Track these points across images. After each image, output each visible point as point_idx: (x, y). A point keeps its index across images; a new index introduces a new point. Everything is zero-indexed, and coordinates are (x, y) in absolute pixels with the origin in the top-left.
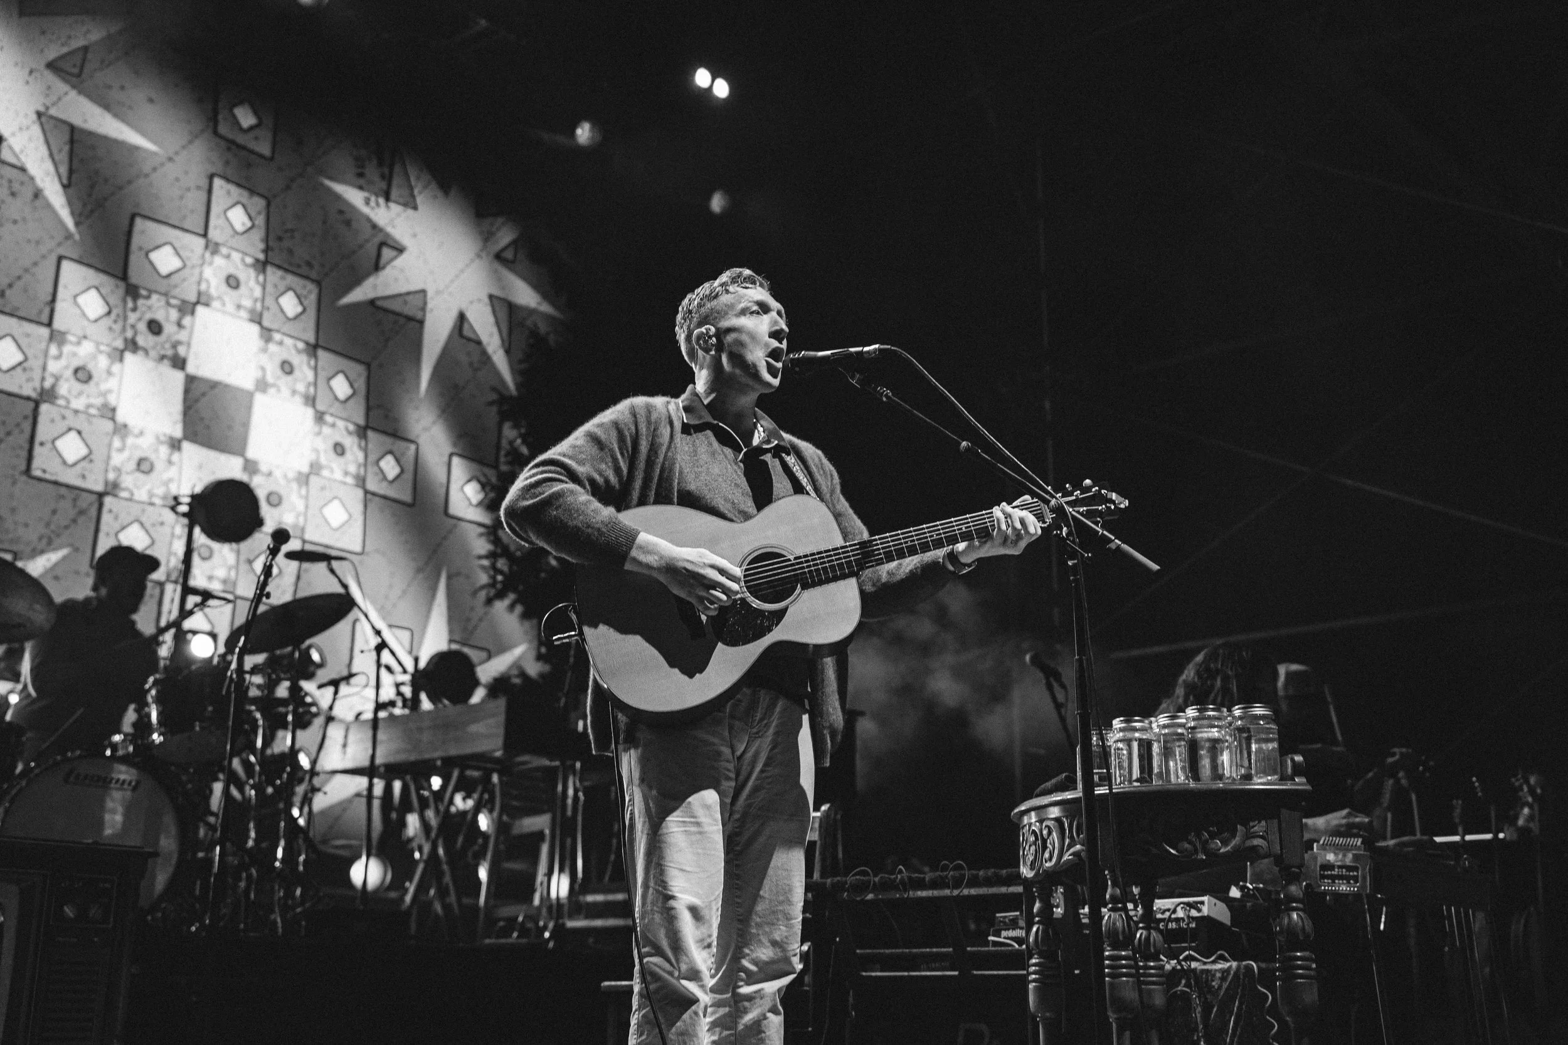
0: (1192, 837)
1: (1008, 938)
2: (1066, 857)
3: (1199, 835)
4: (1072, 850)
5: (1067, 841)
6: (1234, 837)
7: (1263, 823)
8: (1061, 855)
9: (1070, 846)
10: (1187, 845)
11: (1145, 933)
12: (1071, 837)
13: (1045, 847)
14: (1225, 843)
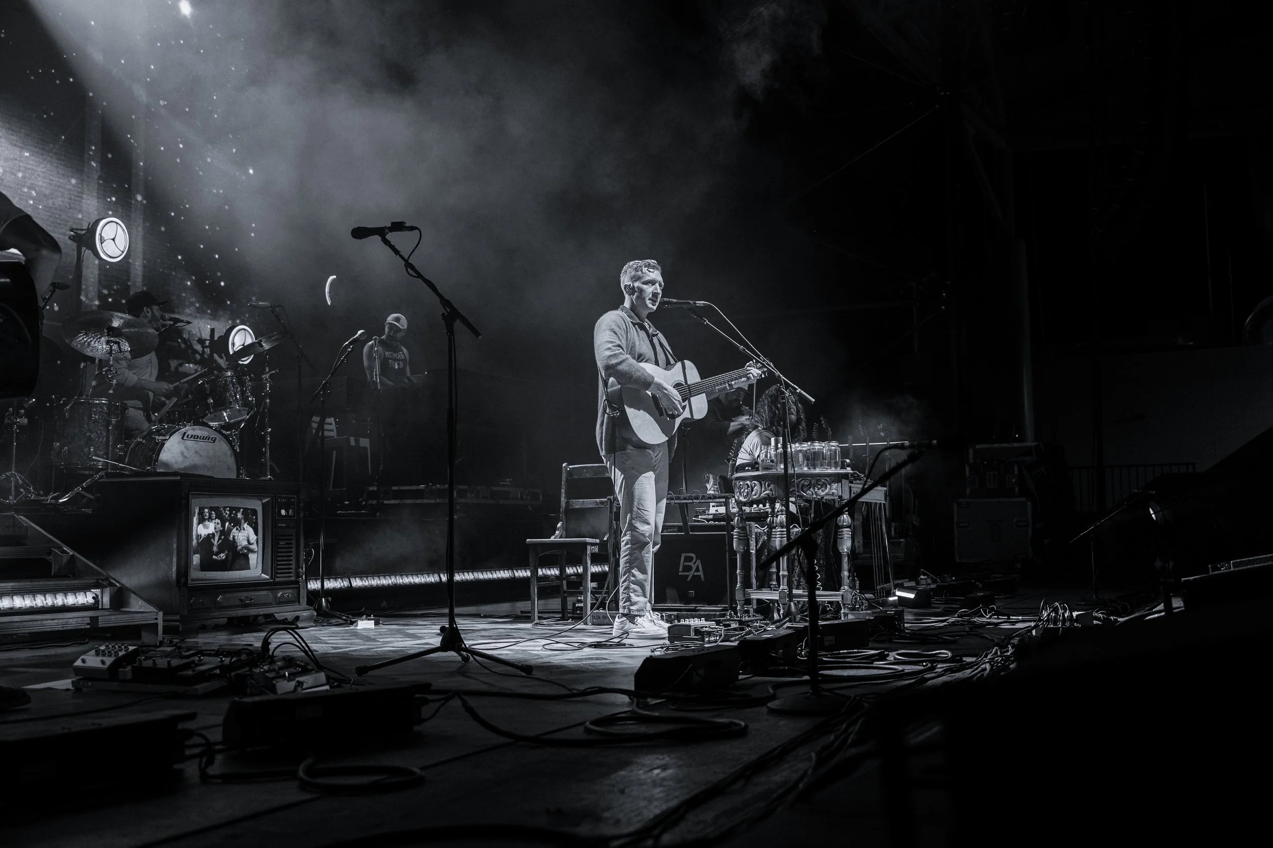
0: (811, 489)
1: (702, 519)
2: (762, 495)
3: (814, 489)
4: (765, 493)
5: (763, 489)
6: (826, 489)
7: (836, 484)
8: (761, 493)
9: (764, 491)
10: (810, 492)
11: (772, 518)
12: (765, 488)
13: (752, 490)
14: (823, 491)
